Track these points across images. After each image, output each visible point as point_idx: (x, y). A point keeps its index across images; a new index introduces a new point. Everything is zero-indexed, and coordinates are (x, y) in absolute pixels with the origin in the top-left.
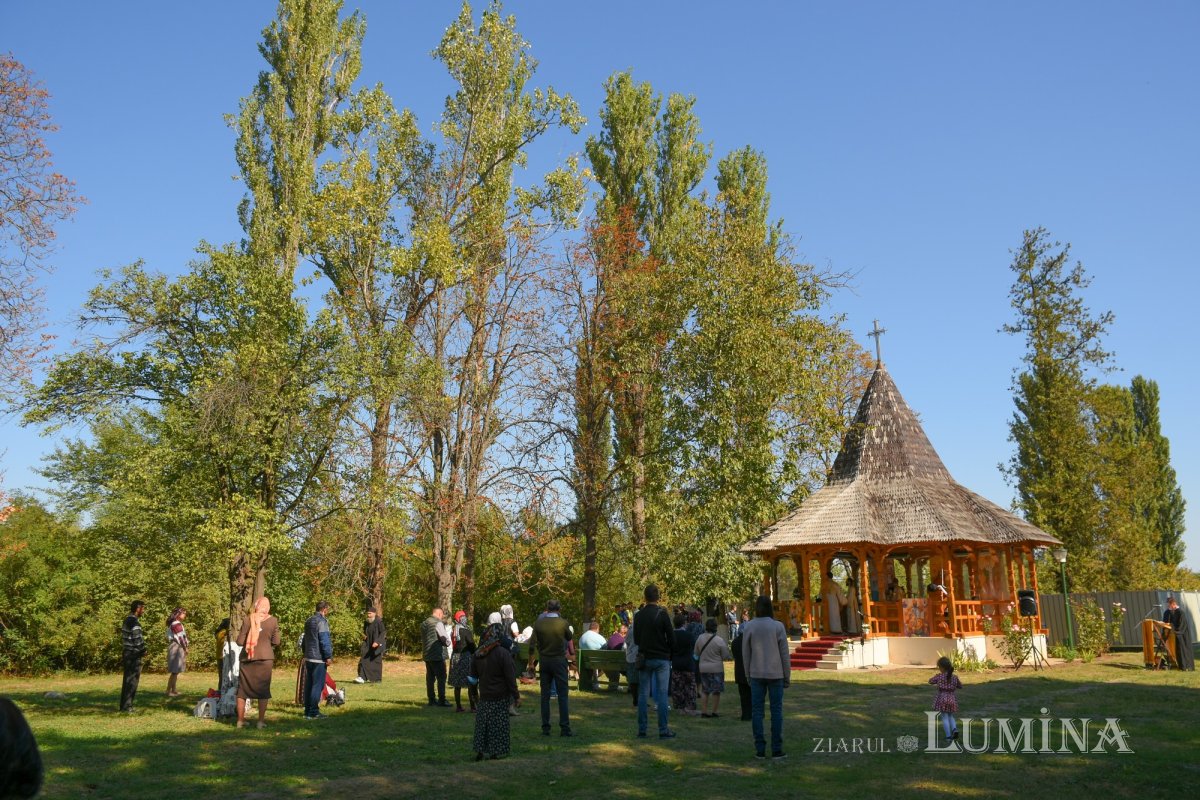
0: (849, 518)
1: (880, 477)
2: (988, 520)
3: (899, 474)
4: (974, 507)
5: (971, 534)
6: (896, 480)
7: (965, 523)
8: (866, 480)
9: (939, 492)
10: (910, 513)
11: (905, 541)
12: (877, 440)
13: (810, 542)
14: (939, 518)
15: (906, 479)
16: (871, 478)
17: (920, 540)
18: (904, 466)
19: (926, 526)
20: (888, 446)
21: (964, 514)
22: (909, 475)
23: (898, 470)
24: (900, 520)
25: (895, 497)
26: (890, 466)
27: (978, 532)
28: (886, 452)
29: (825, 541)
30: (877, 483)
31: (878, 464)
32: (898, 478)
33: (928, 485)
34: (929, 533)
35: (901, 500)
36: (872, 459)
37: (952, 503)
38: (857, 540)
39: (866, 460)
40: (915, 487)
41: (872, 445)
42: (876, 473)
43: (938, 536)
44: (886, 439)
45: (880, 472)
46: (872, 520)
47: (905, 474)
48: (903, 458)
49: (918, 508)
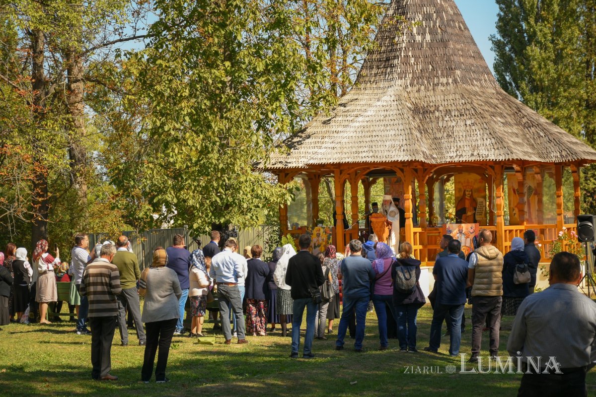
0: (392, 132)
1: (423, 84)
2: (540, 136)
3: (444, 80)
4: (524, 120)
5: (526, 153)
6: (440, 88)
7: (517, 140)
8: (406, 87)
9: (487, 103)
10: (459, 127)
11: (456, 160)
12: (419, 38)
13: (350, 160)
14: (492, 134)
15: (451, 87)
16: (412, 85)
17: (473, 159)
18: (450, 71)
19: (479, 142)
20: (431, 46)
21: (515, 129)
22: (455, 81)
23: (443, 75)
24: (449, 136)
25: (441, 108)
26: (433, 69)
27: (530, 151)
28: (429, 53)
29: (369, 160)
30: (419, 91)
31: (420, 67)
32: (442, 84)
33: (476, 94)
34: (483, 152)
35: (448, 112)
36: (412, 61)
37: (501, 115)
38: (406, 159)
39: (406, 62)
40: (463, 97)
41: (412, 44)
42: (418, 78)
43: (493, 155)
44: (428, 37)
45: (422, 77)
46: (419, 135)
47: (450, 81)
48: (448, 60)
49: (468, 122)
